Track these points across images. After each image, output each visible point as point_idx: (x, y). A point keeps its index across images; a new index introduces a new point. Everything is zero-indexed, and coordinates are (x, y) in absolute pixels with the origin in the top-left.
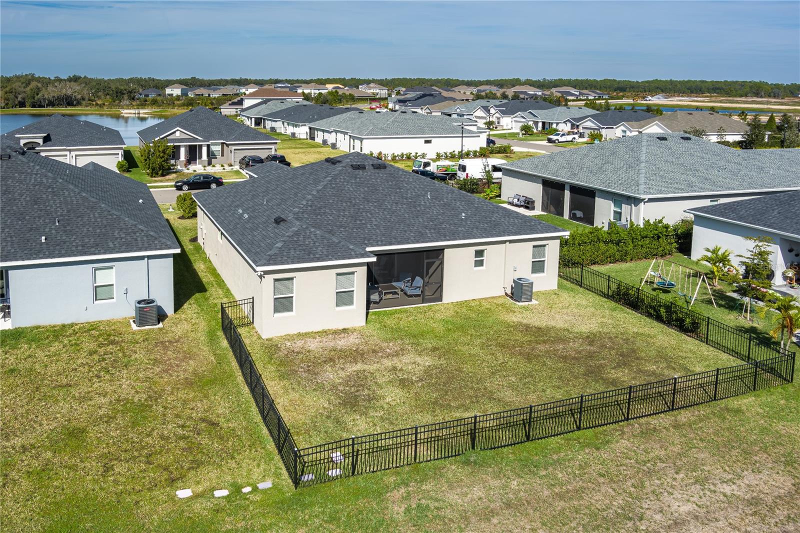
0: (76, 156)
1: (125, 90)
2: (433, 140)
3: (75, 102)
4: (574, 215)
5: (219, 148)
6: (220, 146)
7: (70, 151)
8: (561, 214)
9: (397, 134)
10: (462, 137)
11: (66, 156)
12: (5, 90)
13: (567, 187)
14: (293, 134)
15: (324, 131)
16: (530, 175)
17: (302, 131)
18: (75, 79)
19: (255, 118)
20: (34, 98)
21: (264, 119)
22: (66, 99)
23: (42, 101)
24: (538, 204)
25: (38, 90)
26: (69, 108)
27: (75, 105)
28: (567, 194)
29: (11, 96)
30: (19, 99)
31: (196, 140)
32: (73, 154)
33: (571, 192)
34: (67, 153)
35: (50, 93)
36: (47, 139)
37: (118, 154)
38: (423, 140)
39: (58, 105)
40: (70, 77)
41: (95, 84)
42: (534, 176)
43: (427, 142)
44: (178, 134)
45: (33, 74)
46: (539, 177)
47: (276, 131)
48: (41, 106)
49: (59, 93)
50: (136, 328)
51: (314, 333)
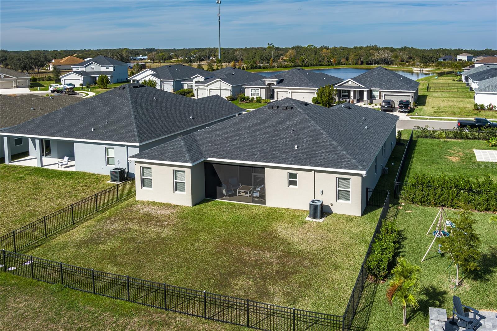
1: (428, 56)
3: (390, 63)
5: (377, 93)
6: (378, 92)
7: (289, 89)
11: (287, 92)
14: (471, 88)
18: (405, 49)
20: (367, 59)
22: (385, 60)
23: (371, 61)
26: (387, 66)
30: (361, 60)
31: (360, 87)
32: (291, 91)
34: (287, 90)
35: (376, 56)
36: (280, 82)
37: (314, 93)
39: (380, 64)
40: (402, 47)
41: (415, 52)
44: (350, 83)
48: (371, 64)
49: (380, 57)
50: (109, 182)
51: (161, 203)
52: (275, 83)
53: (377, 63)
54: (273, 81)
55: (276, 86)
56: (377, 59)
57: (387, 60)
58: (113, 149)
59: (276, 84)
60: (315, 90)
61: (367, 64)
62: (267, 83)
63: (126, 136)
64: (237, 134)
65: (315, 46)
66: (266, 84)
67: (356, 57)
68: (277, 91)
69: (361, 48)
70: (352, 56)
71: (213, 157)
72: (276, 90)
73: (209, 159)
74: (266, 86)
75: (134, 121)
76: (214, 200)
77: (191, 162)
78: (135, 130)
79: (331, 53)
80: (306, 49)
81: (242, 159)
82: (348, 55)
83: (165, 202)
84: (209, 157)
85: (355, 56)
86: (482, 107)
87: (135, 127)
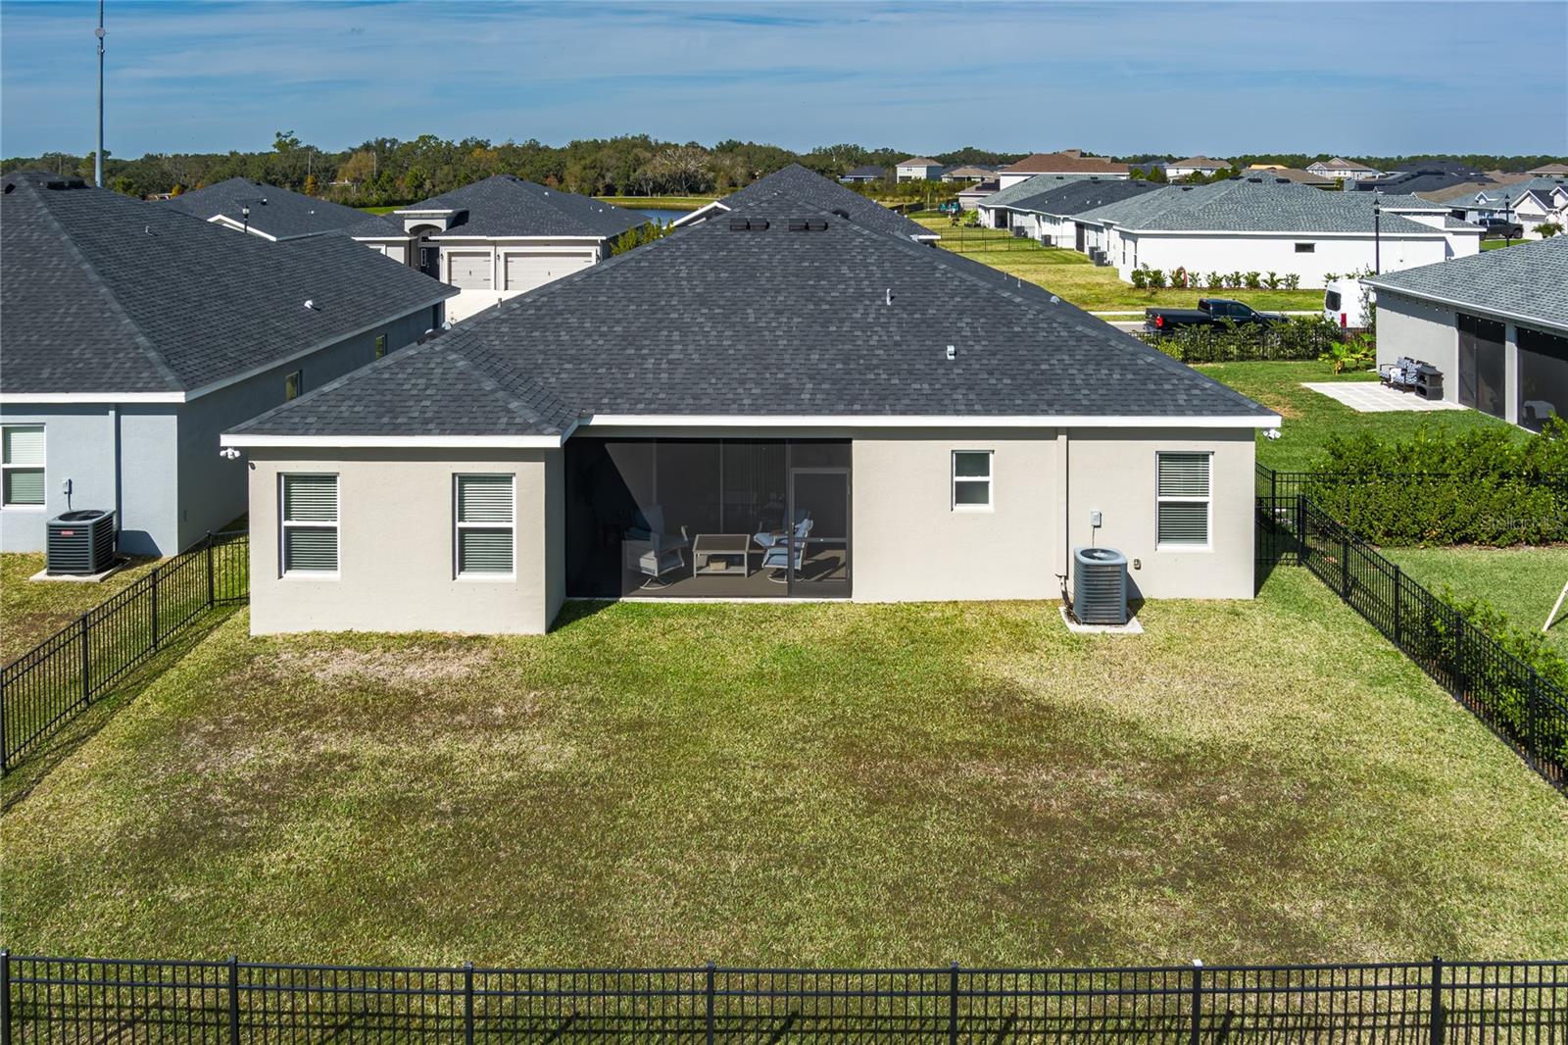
0: (507, 255)
2: (1319, 245)
3: (702, 187)
4: (1530, 410)
7: (495, 244)
8: (1499, 410)
9: (1224, 228)
10: (1377, 239)
11: (488, 254)
12: (583, 162)
13: (1510, 332)
14: (1047, 239)
15: (1098, 229)
16: (1427, 302)
17: (1063, 233)
18: (730, 148)
19: (997, 210)
20: (628, 178)
21: (1012, 212)
22: (687, 180)
23: (643, 183)
24: (1451, 383)
25: (639, 162)
26: (691, 197)
27: (703, 193)
28: (1511, 350)
29: (592, 173)
30: (608, 180)
32: (502, 250)
33: (1519, 346)
34: (490, 249)
35: (658, 168)
36: (458, 221)
37: (589, 255)
38: (1292, 243)
39: (672, 191)
40: (721, 143)
41: (764, 156)
42: (1437, 304)
43: (1300, 248)
45: (646, 137)
46: (1447, 306)
47: (1026, 236)
48: (640, 193)
49: (673, 168)
50: (42, 576)
51: (388, 637)
52: (442, 224)
53: (660, 189)
54: (433, 217)
55: (445, 234)
56: (663, 175)
57: (696, 177)
58: (39, 428)
59: (444, 229)
60: (593, 243)
61: (629, 193)
62: (409, 225)
63: (107, 366)
64: (660, 321)
65: (444, 138)
66: (407, 230)
67: (588, 171)
68: (451, 255)
69: (597, 146)
70: (574, 169)
71: (614, 411)
72: (444, 251)
73: (598, 420)
74: (405, 234)
75: (116, 306)
76: (609, 604)
77: (554, 430)
78: (141, 340)
79: (502, 160)
80: (411, 148)
81: (755, 411)
82: (561, 165)
83: (407, 628)
84: (600, 411)
85: (585, 168)
86: (1157, 280)
87: (134, 328)
